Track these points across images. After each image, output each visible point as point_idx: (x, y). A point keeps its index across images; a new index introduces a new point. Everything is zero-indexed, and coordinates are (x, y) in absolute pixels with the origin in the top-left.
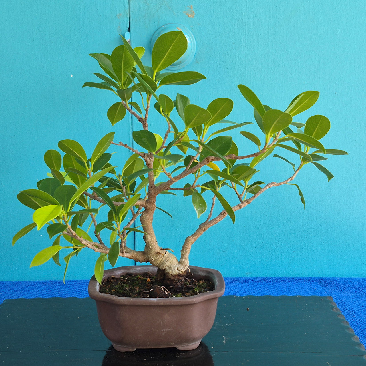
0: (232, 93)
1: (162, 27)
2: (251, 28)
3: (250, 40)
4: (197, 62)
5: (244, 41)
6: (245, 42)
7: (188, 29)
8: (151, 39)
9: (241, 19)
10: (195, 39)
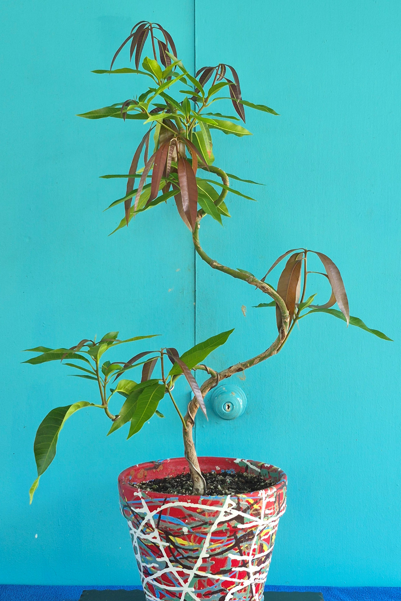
0: (274, 437)
1: (220, 386)
2: (290, 389)
3: (289, 398)
4: (247, 414)
5: (285, 398)
6: (285, 400)
7: (240, 389)
8: (212, 396)
9: (281, 382)
10: (246, 396)
